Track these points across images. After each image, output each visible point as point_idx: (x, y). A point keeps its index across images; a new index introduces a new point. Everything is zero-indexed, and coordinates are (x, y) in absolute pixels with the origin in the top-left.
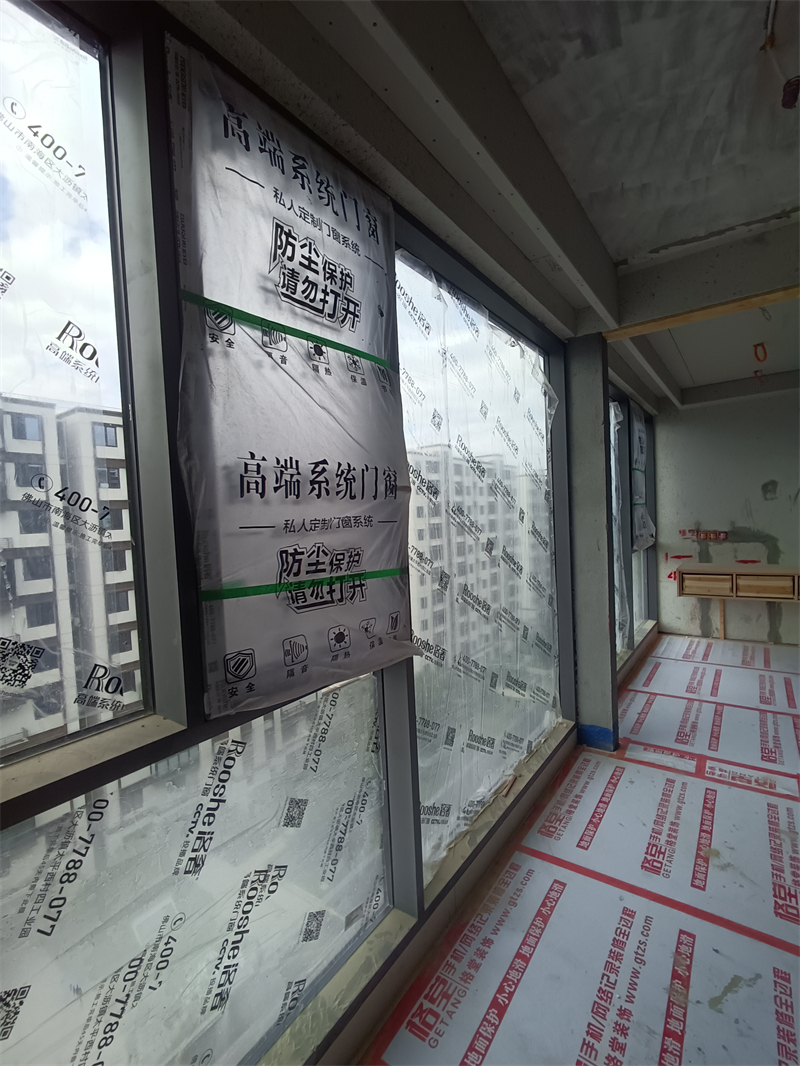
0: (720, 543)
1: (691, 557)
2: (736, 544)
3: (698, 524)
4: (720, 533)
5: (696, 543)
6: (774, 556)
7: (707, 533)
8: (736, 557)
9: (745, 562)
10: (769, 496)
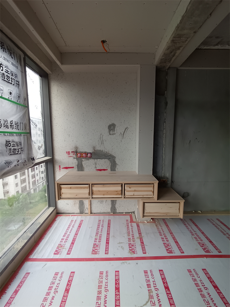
0: (88, 159)
1: (73, 167)
2: (96, 160)
3: (76, 148)
4: (88, 153)
5: (76, 159)
6: (113, 166)
7: (81, 153)
8: (96, 167)
9: (100, 170)
10: (111, 133)
